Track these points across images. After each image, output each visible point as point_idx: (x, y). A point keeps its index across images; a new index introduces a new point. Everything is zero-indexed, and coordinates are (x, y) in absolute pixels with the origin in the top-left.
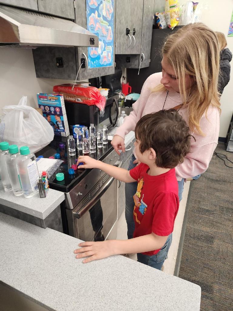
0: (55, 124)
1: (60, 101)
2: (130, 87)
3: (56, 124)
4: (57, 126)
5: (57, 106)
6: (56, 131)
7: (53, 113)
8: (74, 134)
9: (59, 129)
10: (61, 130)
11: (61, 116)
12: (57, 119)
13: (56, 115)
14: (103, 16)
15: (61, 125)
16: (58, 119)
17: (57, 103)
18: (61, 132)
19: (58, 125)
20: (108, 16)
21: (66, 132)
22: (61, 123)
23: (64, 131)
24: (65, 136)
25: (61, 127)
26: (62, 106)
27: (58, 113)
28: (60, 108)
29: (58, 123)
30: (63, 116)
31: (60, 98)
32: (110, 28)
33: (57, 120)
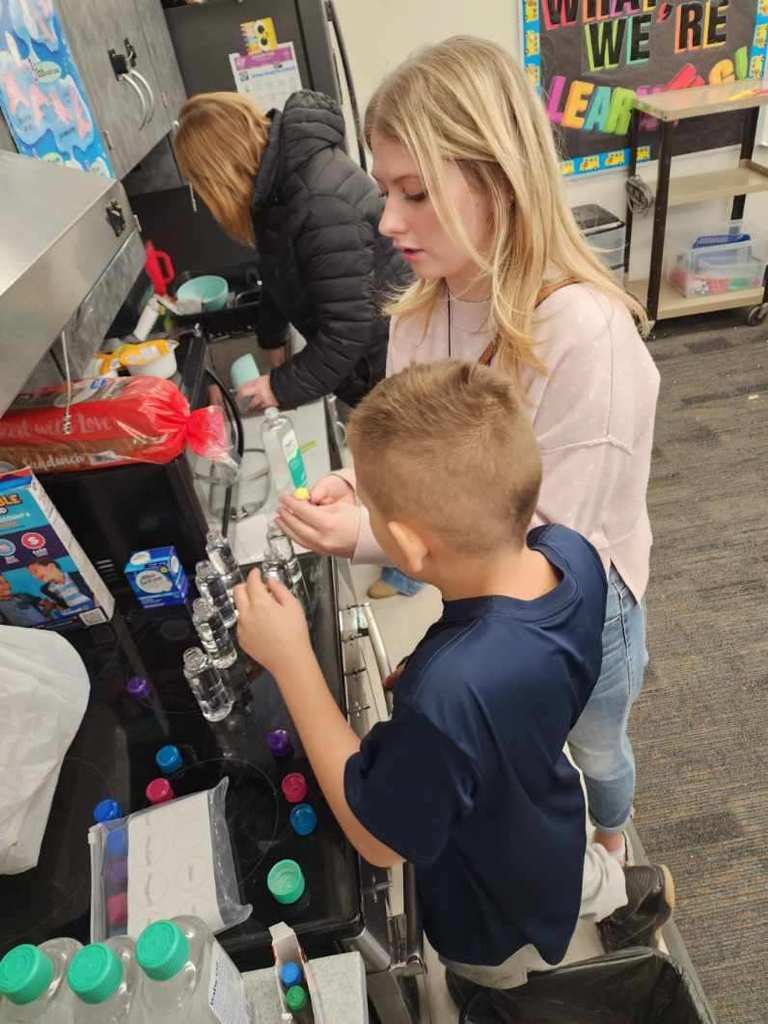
0: (39, 599)
1: (33, 507)
2: (164, 255)
3: (44, 597)
4: (51, 601)
5: (27, 528)
6: (56, 617)
7: (16, 560)
8: (142, 598)
9: (65, 606)
10: (75, 607)
11: (59, 561)
12: (42, 577)
13: (32, 563)
14: (34, 42)
15: (74, 590)
16: (49, 573)
17: (21, 515)
18: (77, 614)
19: (54, 596)
20: (47, 34)
21: (101, 604)
22: (68, 582)
23: (92, 604)
24: (104, 620)
25: (73, 597)
26: (51, 521)
27: (42, 552)
28: (47, 531)
29: (52, 589)
30: (68, 554)
31: (27, 492)
32: (69, 80)
33: (46, 580)
